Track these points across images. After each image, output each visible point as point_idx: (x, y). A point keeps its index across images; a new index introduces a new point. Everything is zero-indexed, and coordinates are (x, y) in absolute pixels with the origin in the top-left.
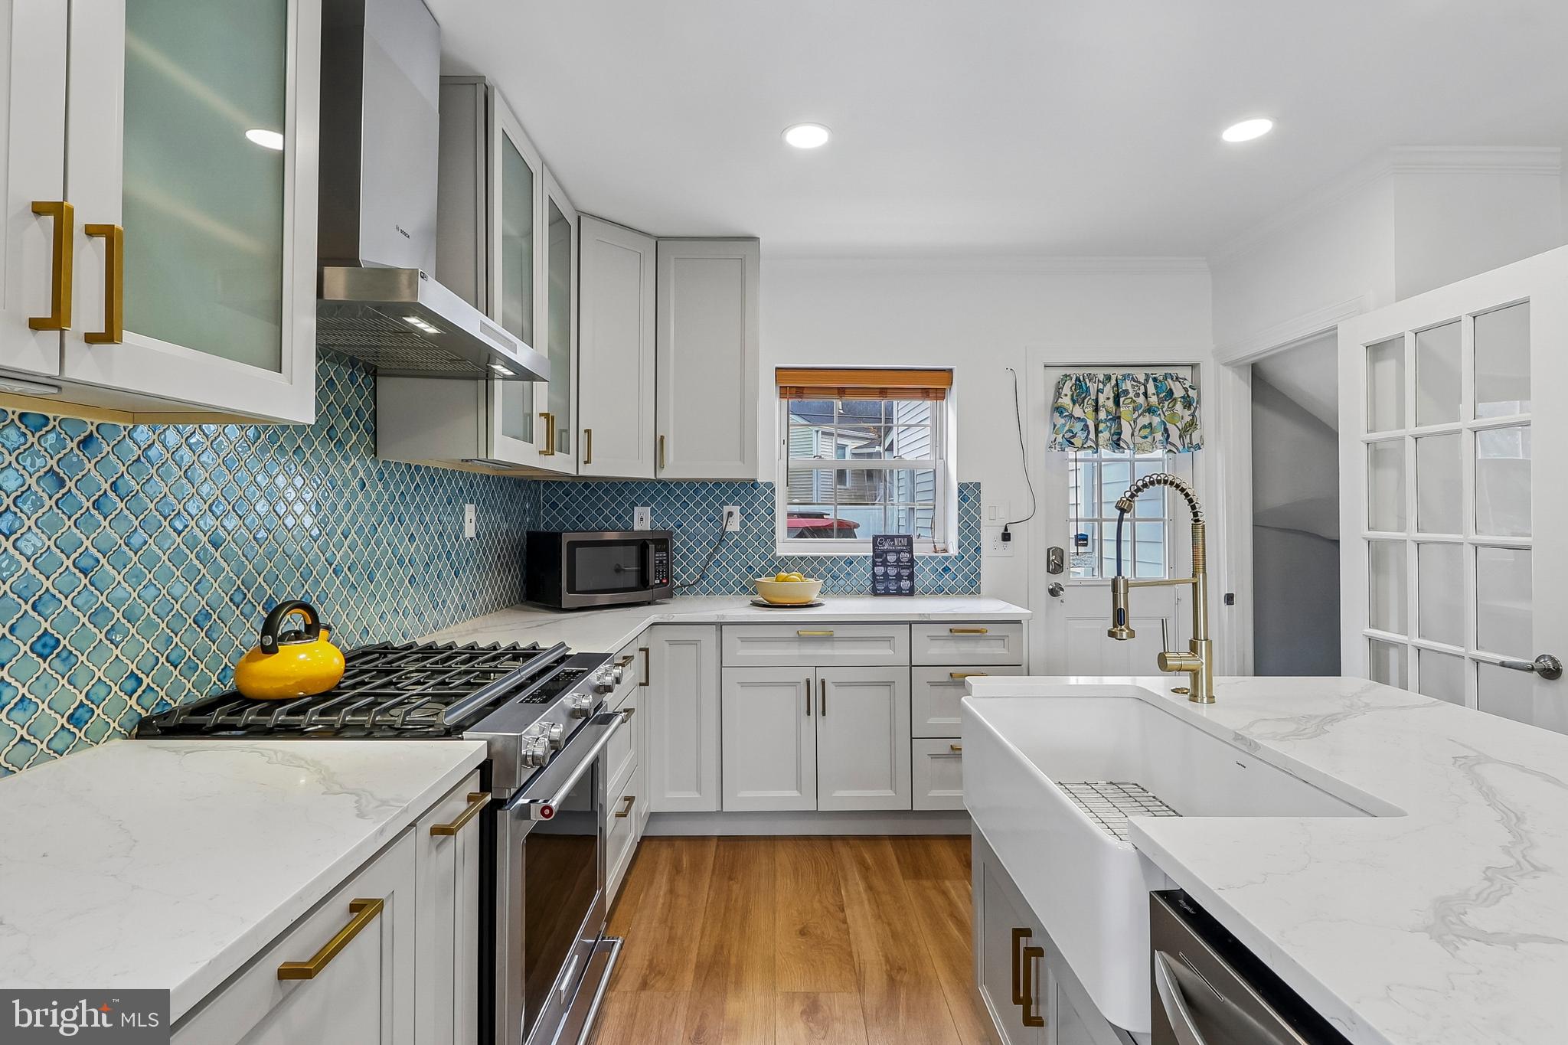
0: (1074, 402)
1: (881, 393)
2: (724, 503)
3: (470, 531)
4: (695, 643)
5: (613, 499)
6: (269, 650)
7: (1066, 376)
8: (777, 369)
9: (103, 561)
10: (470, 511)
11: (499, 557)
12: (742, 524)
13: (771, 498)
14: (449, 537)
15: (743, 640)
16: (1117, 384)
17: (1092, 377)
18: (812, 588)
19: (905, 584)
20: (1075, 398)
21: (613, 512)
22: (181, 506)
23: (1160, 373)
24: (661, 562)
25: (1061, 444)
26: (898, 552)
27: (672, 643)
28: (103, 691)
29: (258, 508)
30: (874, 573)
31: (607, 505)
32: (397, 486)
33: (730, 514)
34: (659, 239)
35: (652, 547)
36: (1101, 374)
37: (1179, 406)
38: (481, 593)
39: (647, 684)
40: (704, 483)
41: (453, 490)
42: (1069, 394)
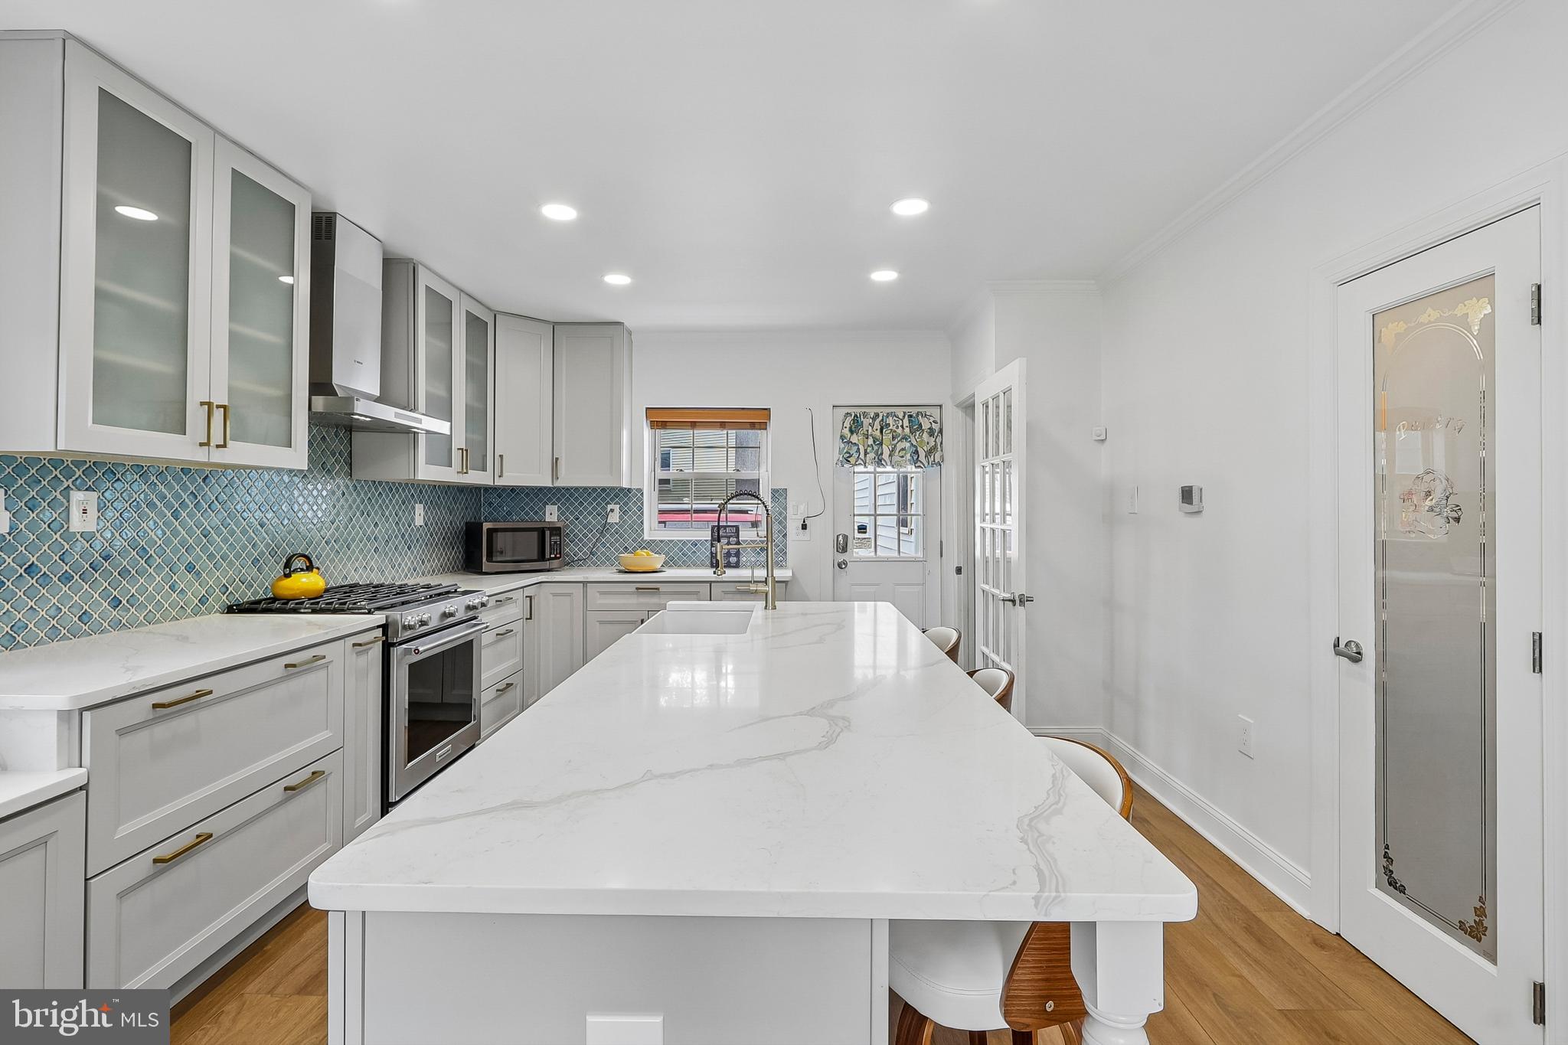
0: (852, 432)
1: (721, 425)
2: (608, 503)
3: (419, 521)
4: (569, 595)
5: (532, 500)
6: (287, 576)
7: (848, 413)
8: (647, 409)
9: (212, 532)
10: (419, 509)
11: (444, 539)
12: (621, 518)
13: (641, 500)
14: (404, 525)
15: (602, 593)
16: (883, 419)
17: (865, 415)
18: (657, 560)
19: (733, 560)
20: (853, 429)
21: (532, 509)
22: (246, 507)
23: (914, 411)
24: (555, 542)
25: (842, 462)
26: (729, 537)
27: (555, 595)
28: (212, 591)
29: (283, 507)
30: (711, 552)
31: (527, 504)
32: (366, 494)
33: (612, 511)
34: (555, 324)
35: (548, 533)
36: (872, 412)
37: (925, 436)
38: (429, 561)
39: (530, 618)
40: (594, 489)
41: (406, 496)
42: (848, 426)
